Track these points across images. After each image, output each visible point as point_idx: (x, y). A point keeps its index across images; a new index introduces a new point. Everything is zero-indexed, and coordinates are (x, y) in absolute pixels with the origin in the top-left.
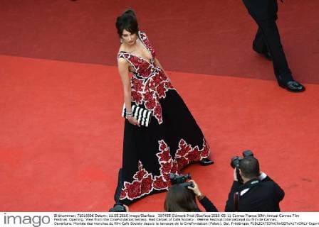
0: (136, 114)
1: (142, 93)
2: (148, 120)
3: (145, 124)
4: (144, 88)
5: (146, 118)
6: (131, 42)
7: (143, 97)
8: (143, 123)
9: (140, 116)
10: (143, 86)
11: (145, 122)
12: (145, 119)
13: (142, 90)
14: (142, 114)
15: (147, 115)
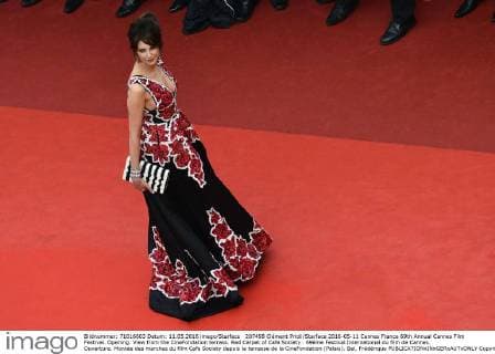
0: (146, 175)
1: (166, 144)
2: (163, 182)
3: (159, 190)
4: (168, 136)
5: (162, 179)
6: (151, 60)
7: (170, 150)
8: (156, 189)
9: (152, 178)
10: (167, 132)
11: (159, 186)
12: (160, 181)
13: (166, 139)
14: (155, 174)
15: (162, 175)
